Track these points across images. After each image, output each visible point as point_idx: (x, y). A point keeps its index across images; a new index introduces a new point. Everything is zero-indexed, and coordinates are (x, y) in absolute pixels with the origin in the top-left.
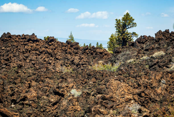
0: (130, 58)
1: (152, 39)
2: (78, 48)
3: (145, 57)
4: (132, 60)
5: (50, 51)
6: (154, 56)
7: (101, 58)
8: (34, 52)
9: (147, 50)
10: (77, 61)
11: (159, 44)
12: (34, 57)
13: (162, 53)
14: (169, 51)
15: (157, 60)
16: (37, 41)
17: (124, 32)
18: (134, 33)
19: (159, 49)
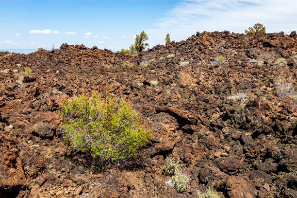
0: (151, 59)
1: (164, 47)
2: (112, 53)
3: (162, 58)
4: (153, 60)
5: (95, 55)
6: (168, 57)
7: (128, 59)
8: (85, 56)
9: (162, 54)
10: (113, 61)
11: (169, 50)
12: (85, 59)
13: (173, 55)
14: (177, 54)
15: (171, 60)
16: (86, 49)
17: (140, 43)
18: (147, 44)
19: (170, 53)
